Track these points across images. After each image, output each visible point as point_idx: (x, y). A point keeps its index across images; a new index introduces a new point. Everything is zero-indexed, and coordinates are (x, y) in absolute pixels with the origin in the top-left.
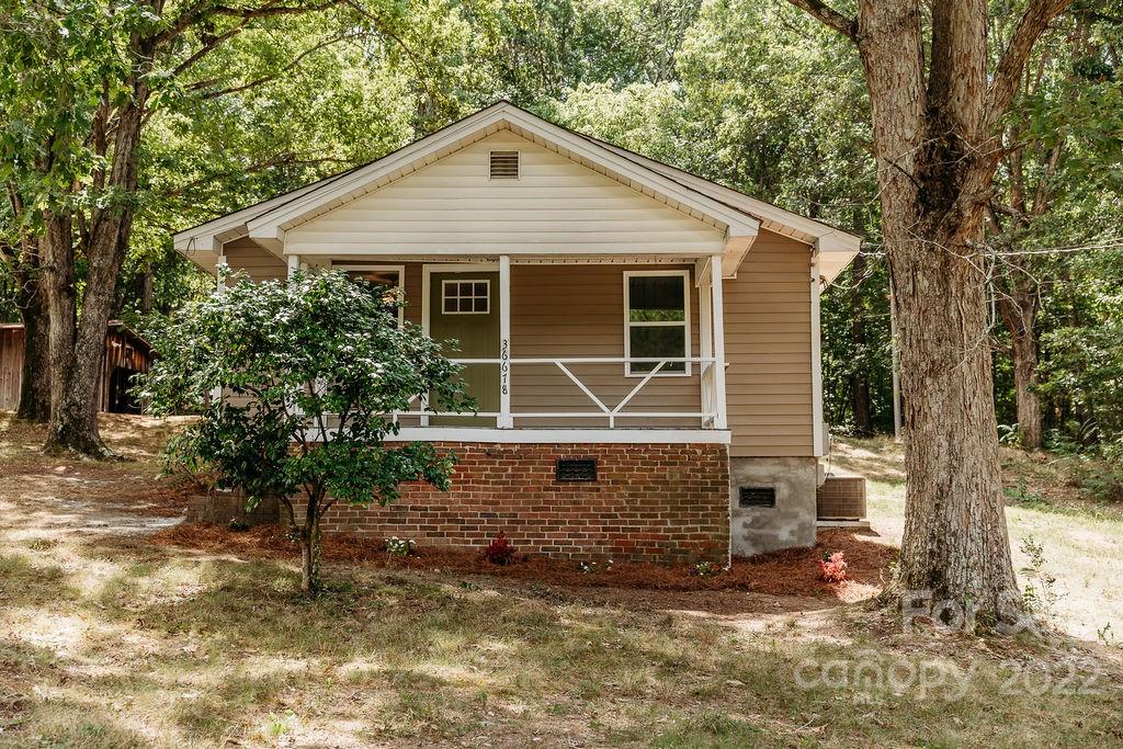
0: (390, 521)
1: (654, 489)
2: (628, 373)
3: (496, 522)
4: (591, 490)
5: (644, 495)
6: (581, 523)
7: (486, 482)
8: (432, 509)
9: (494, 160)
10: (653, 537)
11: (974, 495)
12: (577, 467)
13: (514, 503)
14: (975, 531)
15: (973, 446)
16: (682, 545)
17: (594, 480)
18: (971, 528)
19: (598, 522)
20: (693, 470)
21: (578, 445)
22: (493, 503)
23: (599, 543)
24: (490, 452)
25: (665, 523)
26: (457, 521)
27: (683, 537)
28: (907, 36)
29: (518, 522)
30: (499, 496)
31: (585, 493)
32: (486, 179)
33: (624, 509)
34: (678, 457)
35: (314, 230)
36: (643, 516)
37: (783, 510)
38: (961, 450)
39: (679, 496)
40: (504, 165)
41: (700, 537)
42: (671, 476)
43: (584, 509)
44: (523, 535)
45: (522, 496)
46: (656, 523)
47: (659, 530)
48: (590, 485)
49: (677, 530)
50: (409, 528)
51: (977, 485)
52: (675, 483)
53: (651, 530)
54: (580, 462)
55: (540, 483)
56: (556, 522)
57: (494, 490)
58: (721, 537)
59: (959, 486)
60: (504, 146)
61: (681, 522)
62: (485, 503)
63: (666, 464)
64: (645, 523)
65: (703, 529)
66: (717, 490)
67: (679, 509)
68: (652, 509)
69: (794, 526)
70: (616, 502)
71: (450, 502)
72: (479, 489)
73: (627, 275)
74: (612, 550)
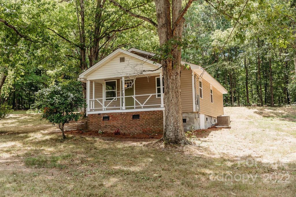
0: (105, 128)
1: (150, 120)
2: (157, 97)
3: (123, 127)
4: (139, 120)
5: (148, 121)
6: (137, 127)
7: (121, 120)
8: (112, 125)
9: (120, 59)
10: (150, 129)
11: (172, 118)
12: (136, 116)
13: (125, 124)
14: (172, 125)
15: (172, 108)
16: (155, 130)
17: (139, 119)
18: (171, 124)
19: (140, 127)
20: (157, 116)
21: (136, 112)
22: (121, 124)
23: (140, 131)
24: (121, 114)
25: (152, 126)
26: (116, 128)
27: (155, 129)
28: (163, 29)
29: (126, 127)
30: (123, 122)
31: (137, 121)
32: (119, 63)
33: (144, 124)
34: (154, 113)
35: (92, 75)
36: (148, 125)
37: (188, 123)
38: (170, 109)
39: (154, 121)
40: (122, 60)
41: (158, 129)
42: (153, 117)
43: (137, 124)
44: (127, 130)
45: (127, 122)
46: (150, 126)
47: (151, 128)
48: (138, 120)
49: (154, 128)
50: (108, 129)
51: (173, 116)
52: (154, 118)
53: (149, 128)
54: (137, 115)
55: (130, 120)
56: (133, 127)
57: (122, 121)
58: (162, 129)
59: (169, 116)
60: (122, 56)
61: (154, 126)
62: (120, 124)
63: (152, 115)
64: (148, 126)
65: (158, 127)
66: (161, 119)
67: (154, 123)
68: (149, 124)
69: (190, 126)
70: (143, 123)
71: (114, 124)
72: (119, 121)
73: (156, 78)
74: (142, 132)
